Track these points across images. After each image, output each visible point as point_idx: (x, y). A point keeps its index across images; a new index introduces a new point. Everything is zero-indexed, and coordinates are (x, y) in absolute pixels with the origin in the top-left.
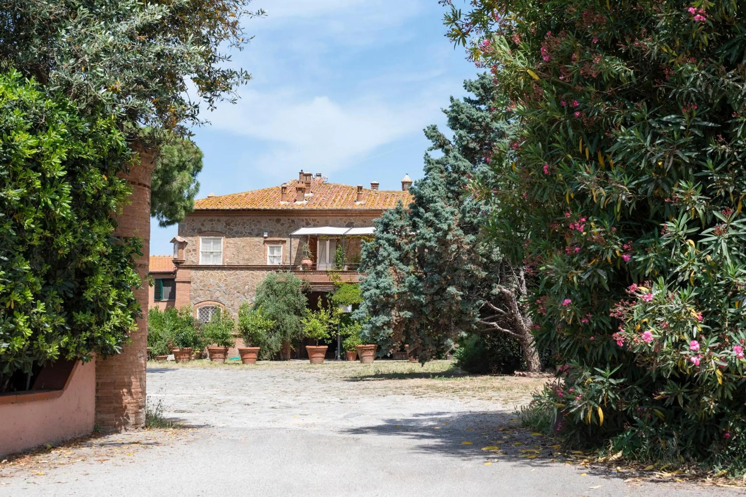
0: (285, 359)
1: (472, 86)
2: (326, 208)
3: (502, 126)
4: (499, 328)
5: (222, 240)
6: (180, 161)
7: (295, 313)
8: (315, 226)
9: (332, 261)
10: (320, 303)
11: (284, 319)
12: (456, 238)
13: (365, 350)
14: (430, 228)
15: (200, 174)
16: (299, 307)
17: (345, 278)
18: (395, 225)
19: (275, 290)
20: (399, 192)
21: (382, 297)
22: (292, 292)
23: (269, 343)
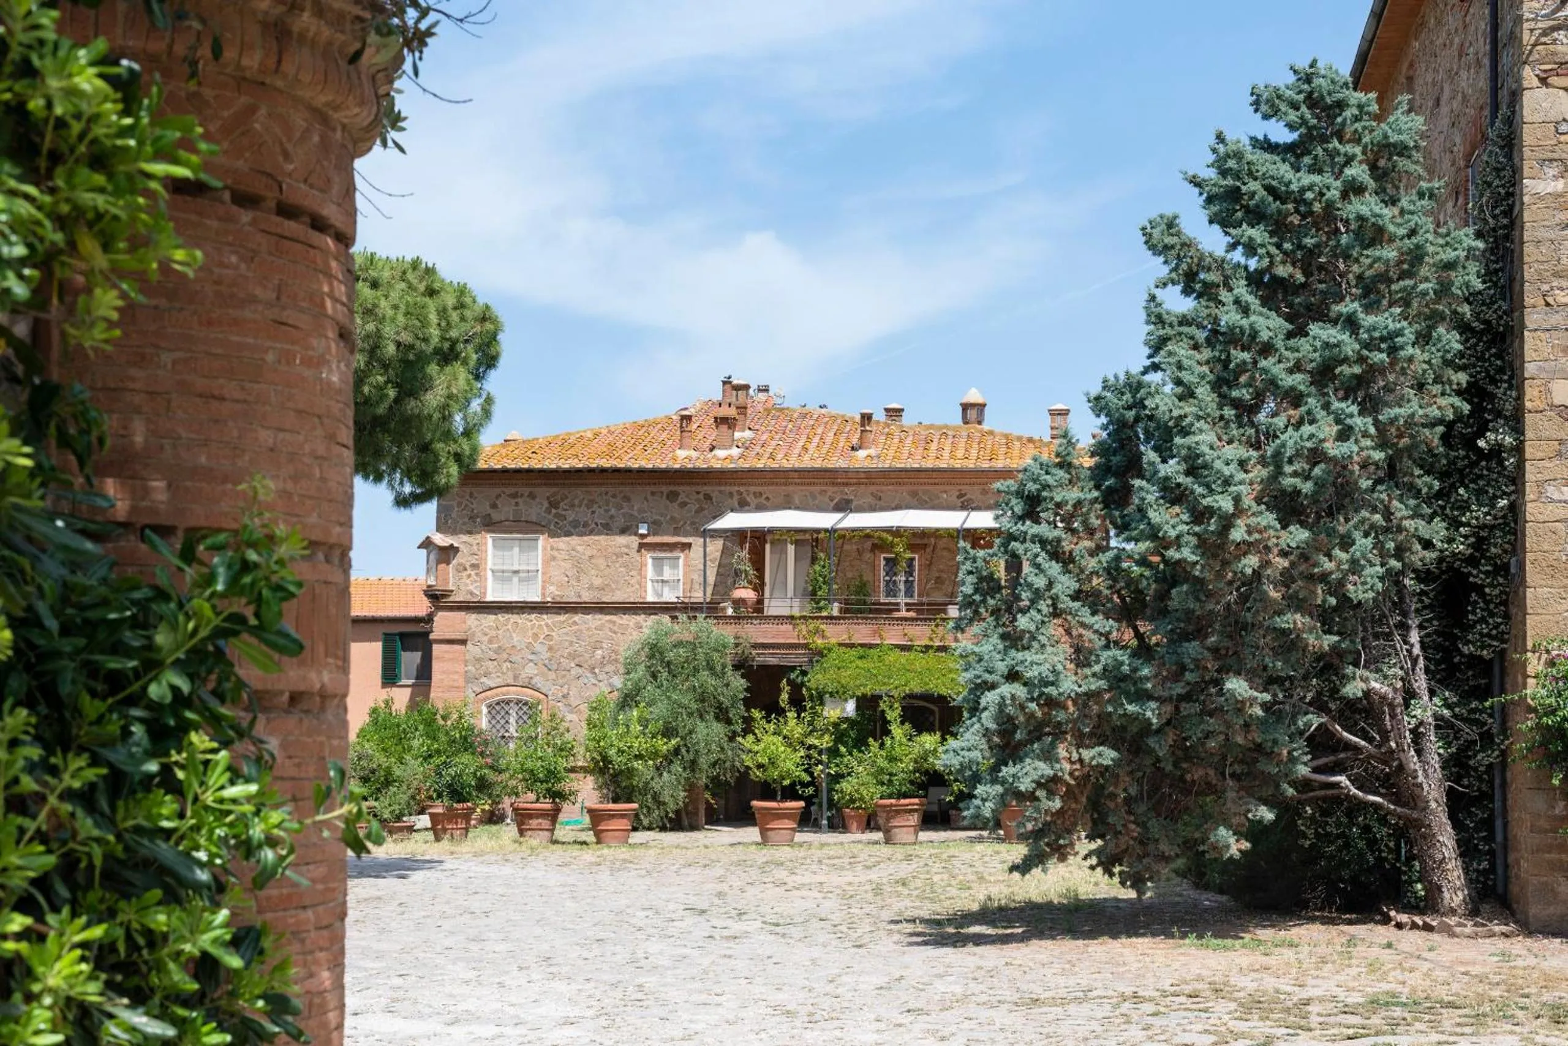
0: (693, 828)
1: (1279, 97)
2: (786, 465)
3: (1377, 210)
4: (1354, 791)
5: (540, 543)
6: (443, 339)
7: (717, 718)
8: (760, 508)
9: (800, 591)
10: (785, 696)
11: (691, 732)
12: (1257, 536)
13: (898, 812)
14: (1177, 509)
15: (493, 374)
16: (727, 703)
17: (836, 634)
18: (1058, 499)
19: (669, 664)
20: (956, 429)
21: (1033, 706)
22: (710, 668)
23: (657, 788)
